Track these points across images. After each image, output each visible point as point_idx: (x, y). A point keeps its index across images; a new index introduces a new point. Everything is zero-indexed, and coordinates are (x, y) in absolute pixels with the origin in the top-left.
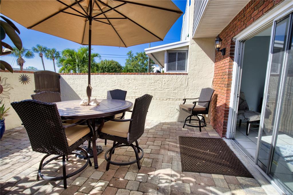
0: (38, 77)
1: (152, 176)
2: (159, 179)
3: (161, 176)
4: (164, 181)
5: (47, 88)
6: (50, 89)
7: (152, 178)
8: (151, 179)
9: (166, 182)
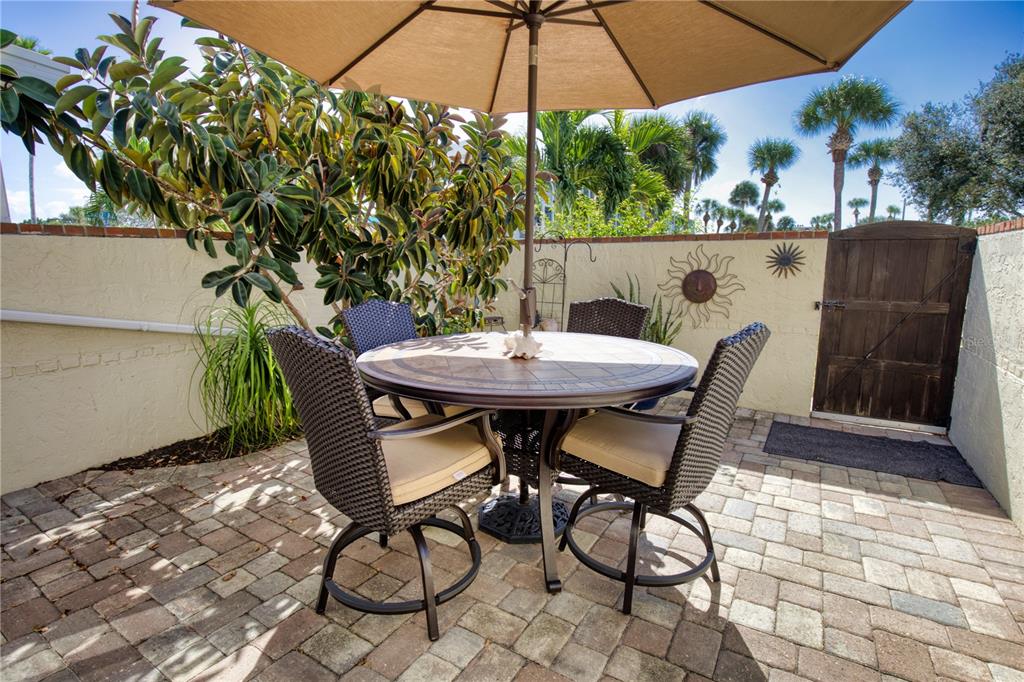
0: (847, 253)
1: (252, 635)
2: (215, 649)
3: (217, 661)
4: (193, 656)
5: (883, 299)
6: (893, 303)
7: (243, 630)
8: (242, 628)
9: (181, 661)
